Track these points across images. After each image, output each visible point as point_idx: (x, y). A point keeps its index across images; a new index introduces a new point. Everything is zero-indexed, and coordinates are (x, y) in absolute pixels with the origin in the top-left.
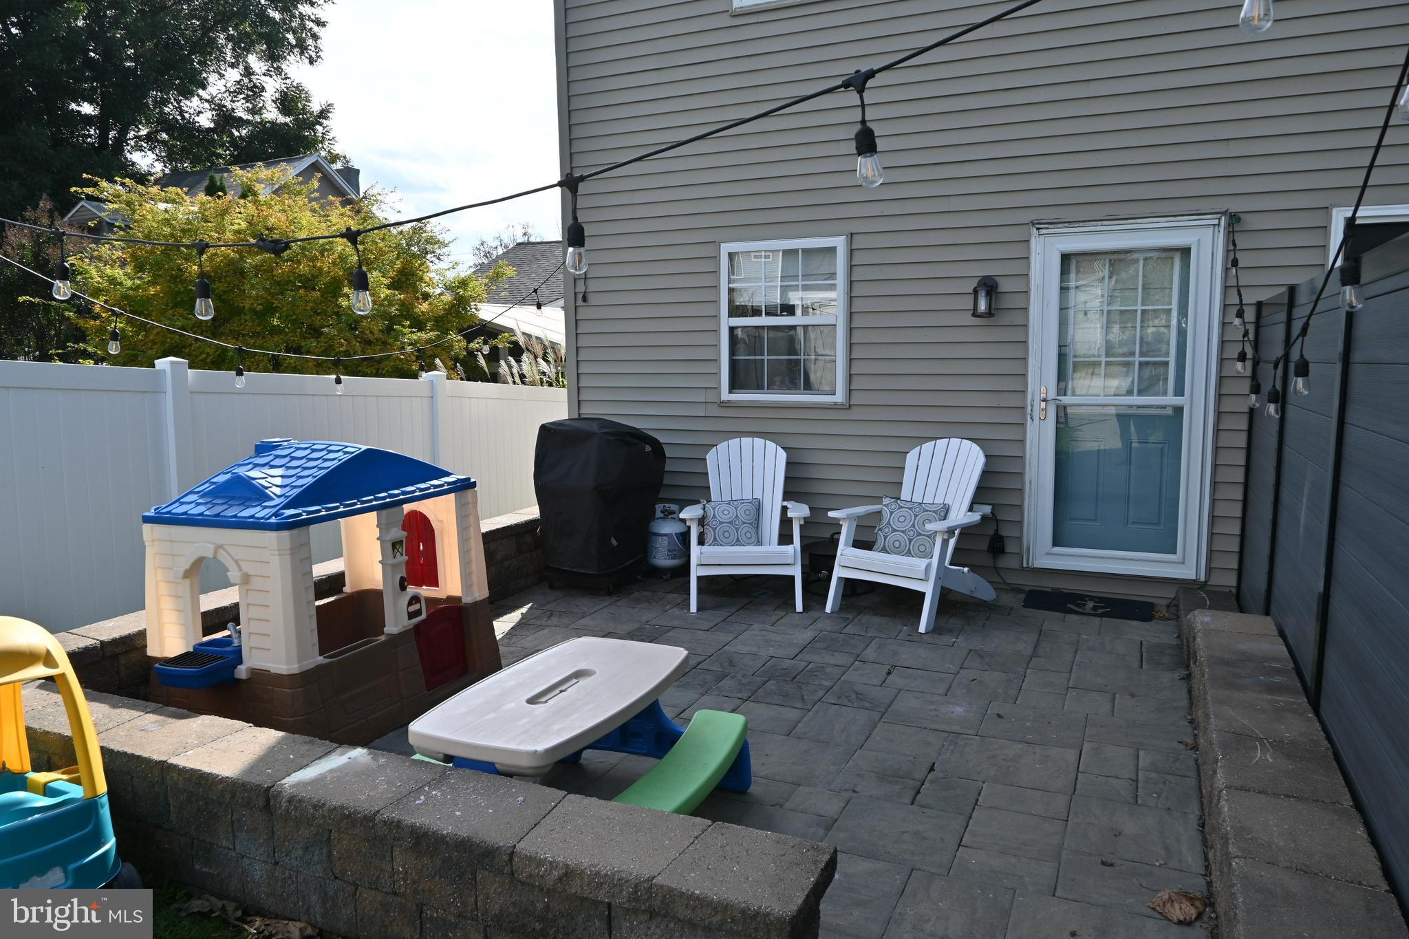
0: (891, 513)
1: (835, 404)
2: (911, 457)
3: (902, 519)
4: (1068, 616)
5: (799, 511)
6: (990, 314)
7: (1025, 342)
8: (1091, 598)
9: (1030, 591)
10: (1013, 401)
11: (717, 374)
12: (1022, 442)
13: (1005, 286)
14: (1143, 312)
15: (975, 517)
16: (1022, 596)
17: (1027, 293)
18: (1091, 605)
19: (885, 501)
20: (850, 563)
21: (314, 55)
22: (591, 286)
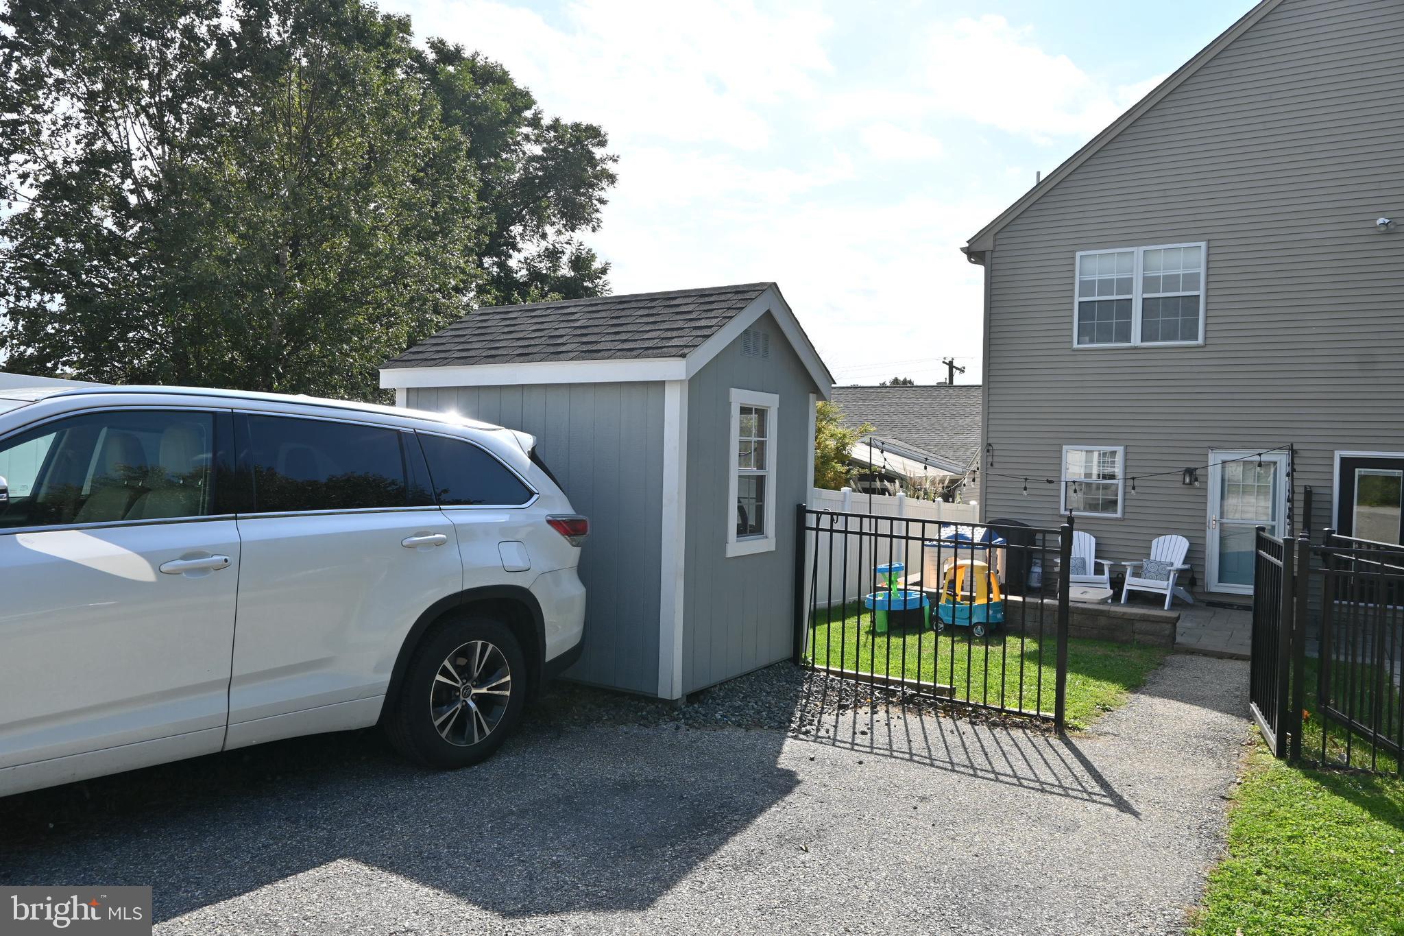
0: (1148, 564)
1: (1118, 518)
2: (1154, 542)
3: (1152, 567)
4: (1226, 609)
5: (1106, 563)
6: (1190, 483)
7: (1206, 496)
8: (1236, 605)
9: (1208, 601)
10: (1201, 520)
12: (1204, 538)
13: (1197, 472)
14: (1258, 486)
15: (1186, 567)
16: (1205, 603)
17: (1207, 475)
18: (1235, 607)
19: (1144, 560)
20: (1131, 583)
21: (596, 224)
22: (996, 459)
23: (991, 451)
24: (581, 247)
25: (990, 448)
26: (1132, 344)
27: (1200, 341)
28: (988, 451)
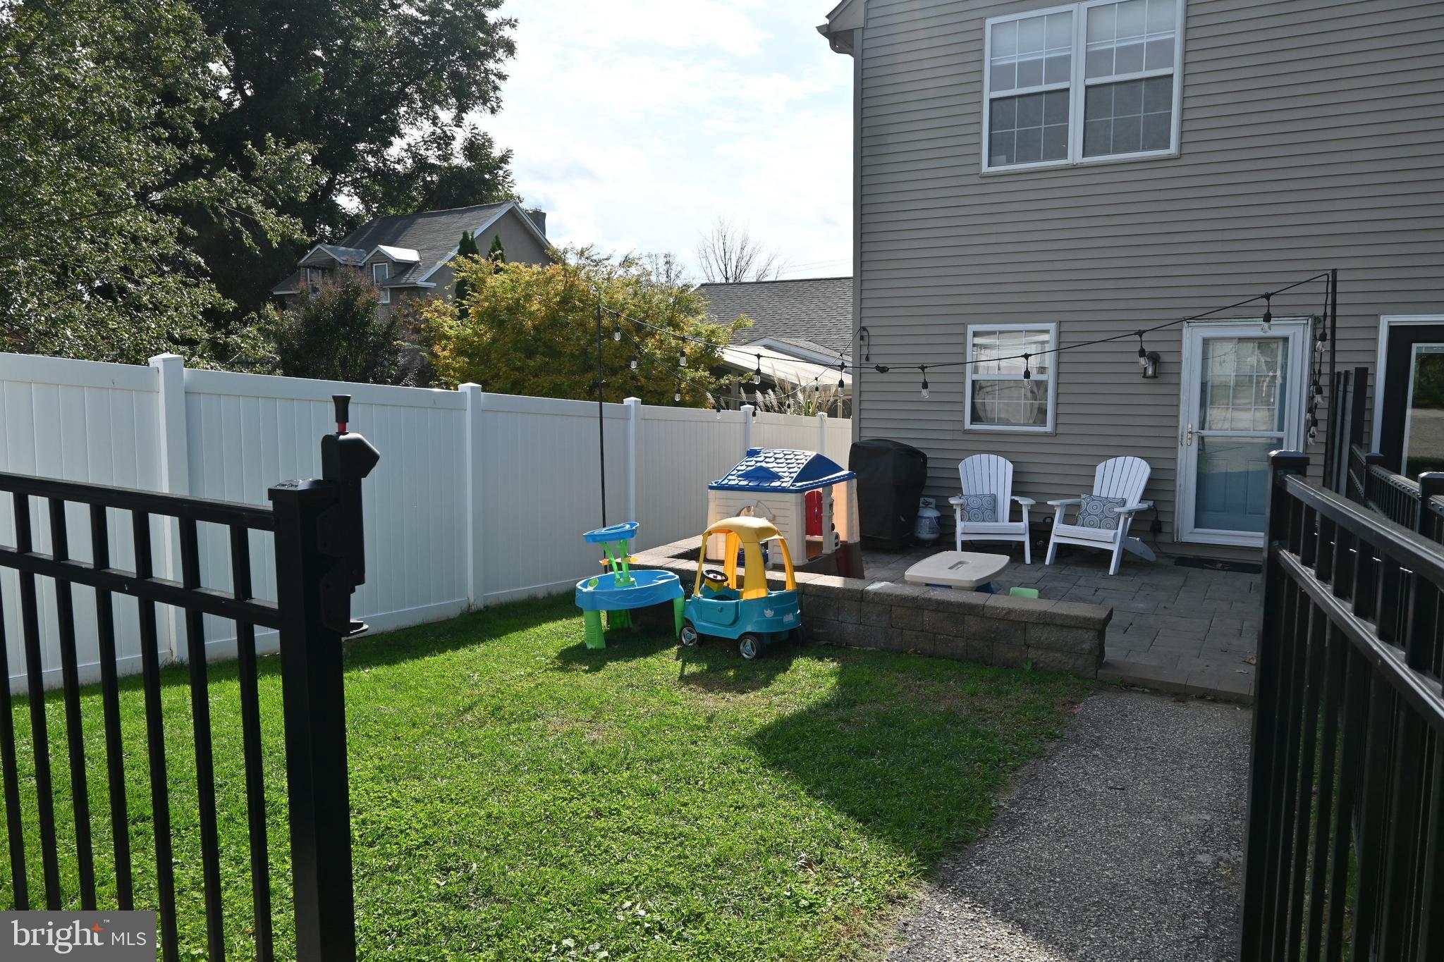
0: (1088, 504)
1: (1046, 432)
2: (1100, 468)
3: (1095, 507)
4: (1205, 570)
5: (1025, 502)
6: (1155, 376)
7: (1178, 395)
8: (1221, 562)
9: (1179, 558)
10: (1169, 433)
11: (963, 411)
12: (1175, 459)
13: (1165, 358)
14: (1258, 377)
15: (1145, 506)
16: (1173, 560)
17: (1180, 363)
18: (1220, 565)
19: (1083, 496)
20: (1061, 533)
21: (495, 105)
22: (873, 350)
23: (866, 338)
24: (476, 131)
25: (865, 334)
26: (1069, 161)
27: (1173, 149)
28: (862, 338)
